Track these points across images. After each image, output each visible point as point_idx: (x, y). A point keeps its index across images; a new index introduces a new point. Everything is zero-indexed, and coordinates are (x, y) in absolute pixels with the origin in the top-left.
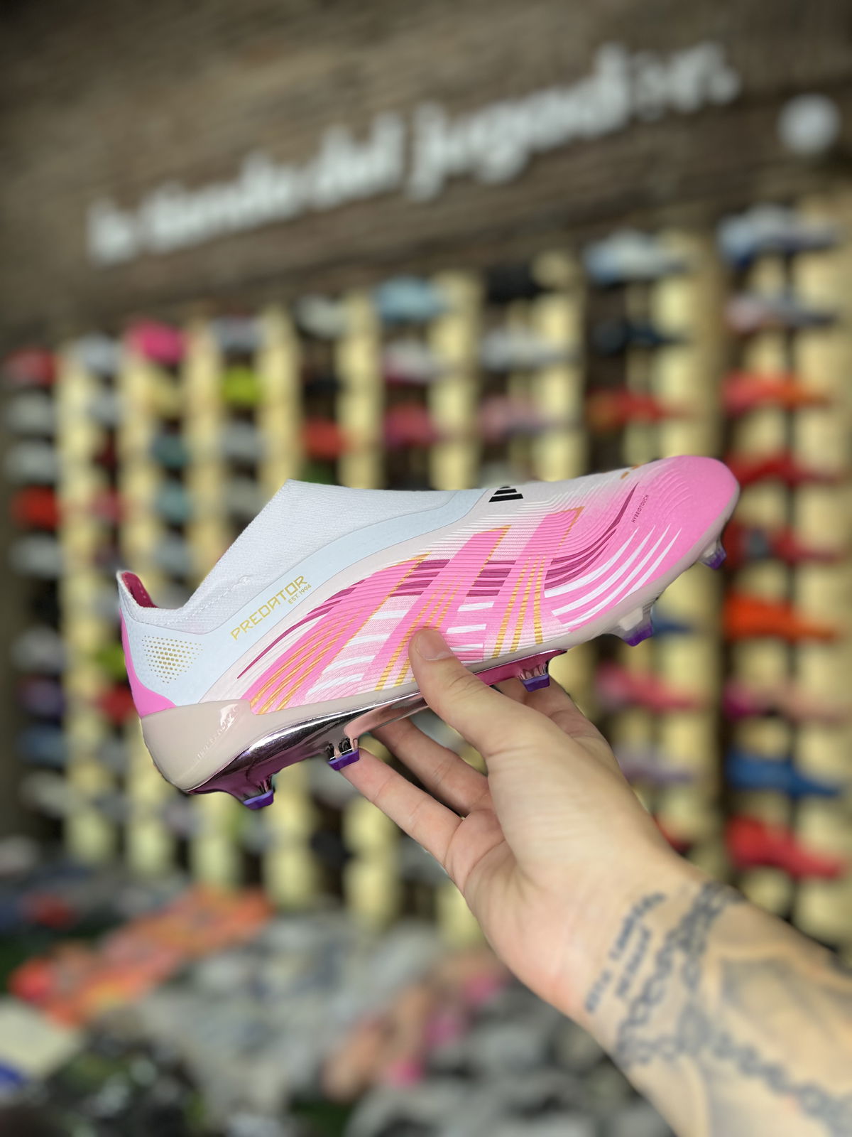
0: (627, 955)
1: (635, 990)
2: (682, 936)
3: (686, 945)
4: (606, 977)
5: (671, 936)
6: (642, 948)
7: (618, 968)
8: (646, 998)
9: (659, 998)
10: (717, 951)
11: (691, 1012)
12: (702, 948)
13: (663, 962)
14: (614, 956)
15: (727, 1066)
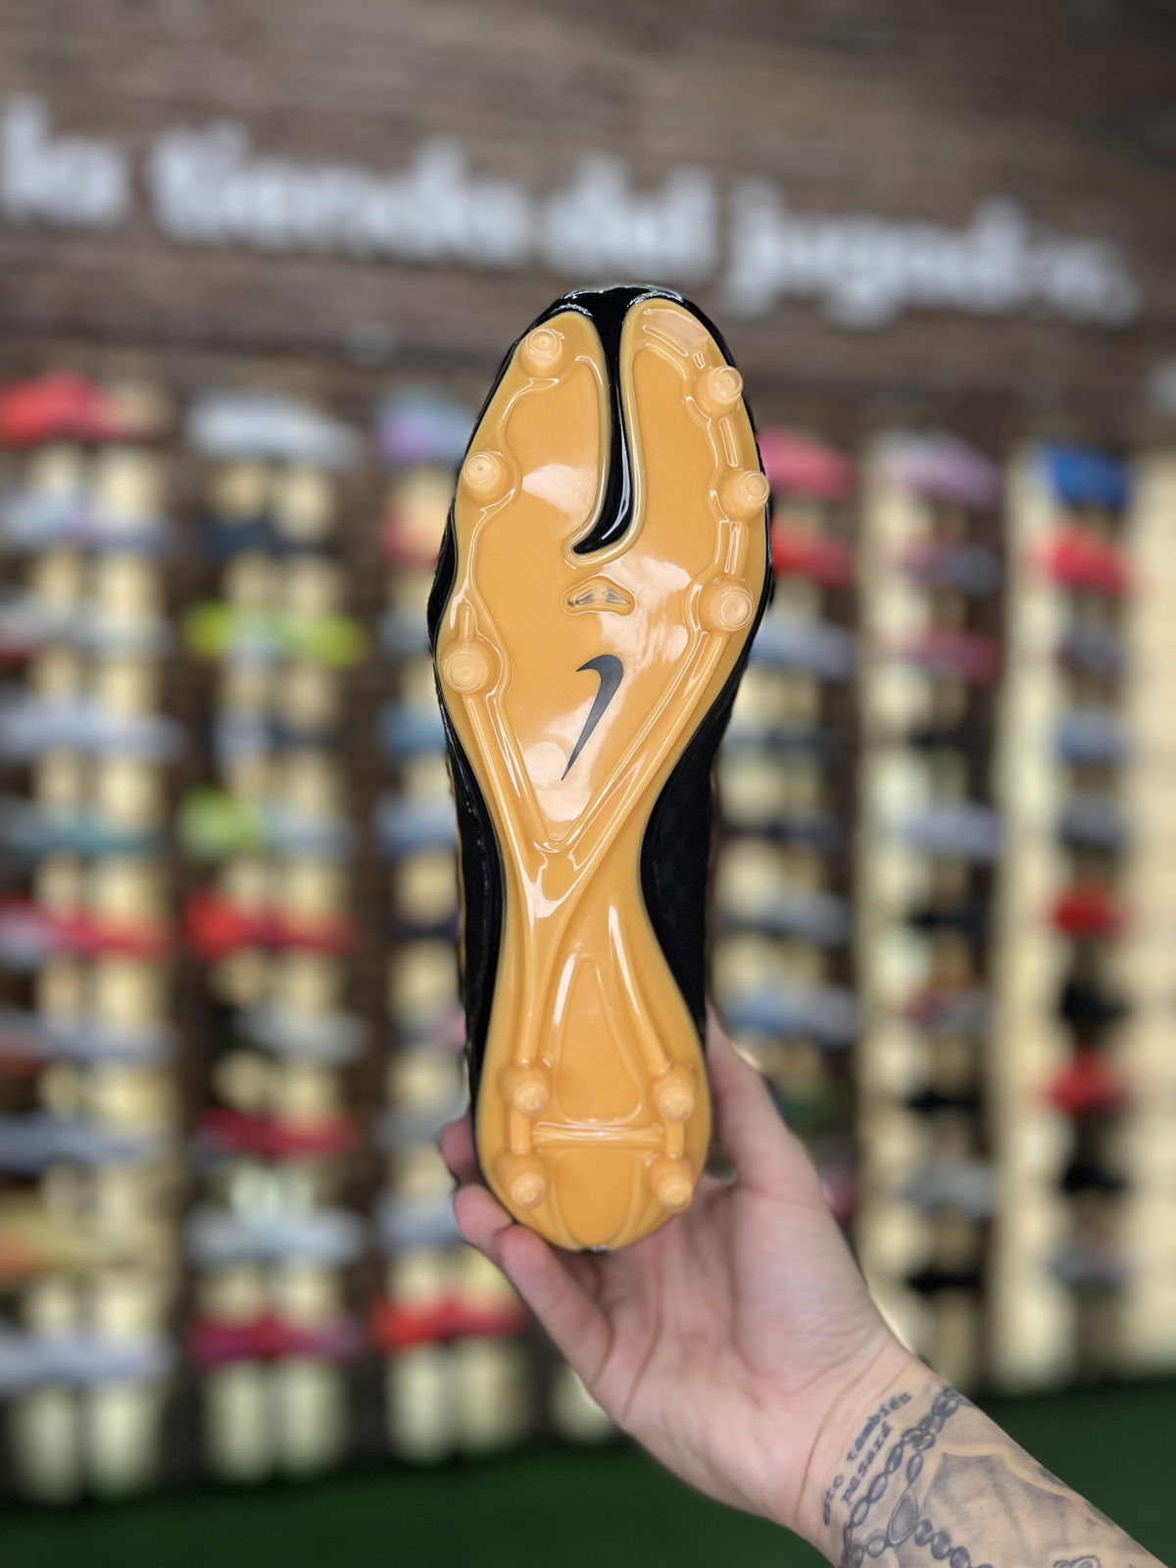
4: (838, 1481)
5: (908, 1432)
10: (945, 1446)
15: (924, 1552)
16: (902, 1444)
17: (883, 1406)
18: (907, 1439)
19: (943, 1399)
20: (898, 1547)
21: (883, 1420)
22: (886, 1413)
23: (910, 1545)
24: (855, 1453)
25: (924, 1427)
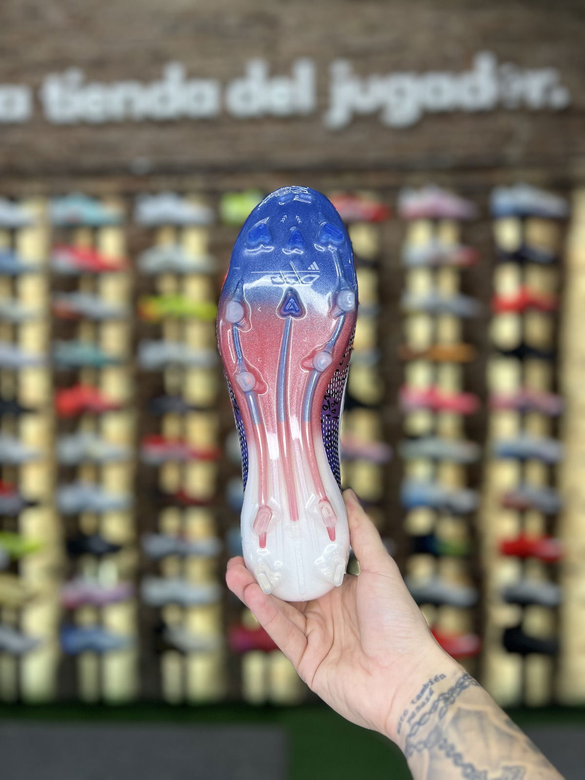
0: (419, 703)
1: (417, 719)
2: (447, 696)
3: (446, 700)
4: (406, 713)
5: (442, 695)
6: (428, 699)
7: (412, 708)
8: (419, 723)
9: (425, 723)
10: (459, 704)
11: (437, 730)
12: (453, 702)
13: (434, 707)
14: (413, 702)
15: (442, 753)
16: (438, 700)
17: (430, 679)
18: (441, 698)
19: (462, 680)
20: (430, 749)
21: (430, 686)
22: (432, 683)
23: (436, 749)
24: (415, 700)
25: (450, 693)
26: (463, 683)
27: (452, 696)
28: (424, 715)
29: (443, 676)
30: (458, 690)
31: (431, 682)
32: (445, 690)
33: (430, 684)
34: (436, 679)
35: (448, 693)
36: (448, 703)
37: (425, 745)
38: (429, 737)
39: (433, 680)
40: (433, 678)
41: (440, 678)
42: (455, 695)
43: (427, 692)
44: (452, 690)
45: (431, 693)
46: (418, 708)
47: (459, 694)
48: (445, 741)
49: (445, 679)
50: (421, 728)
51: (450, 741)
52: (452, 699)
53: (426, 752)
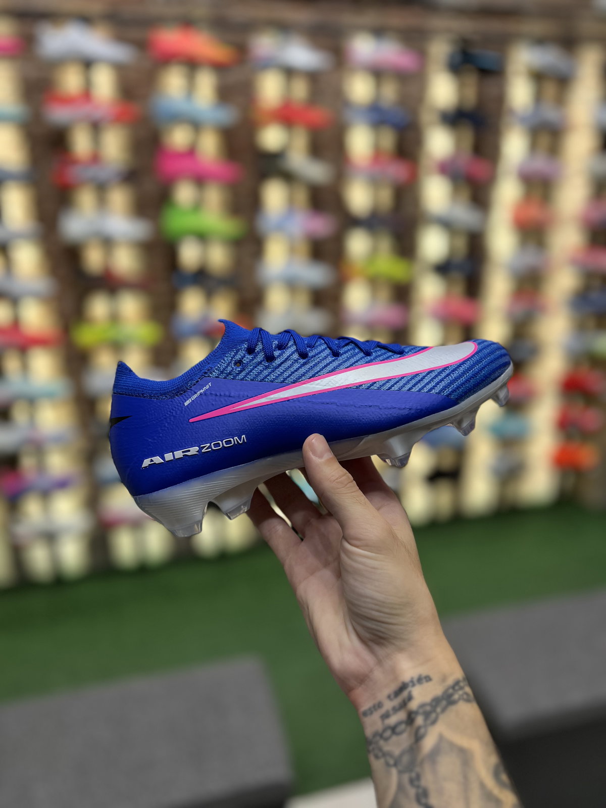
0: (396, 702)
1: (391, 721)
2: (428, 708)
3: (427, 715)
4: (379, 705)
5: (422, 706)
6: (405, 703)
7: (388, 705)
8: (394, 729)
9: (400, 734)
10: (442, 727)
11: (411, 752)
12: (434, 722)
14: (389, 697)
15: (412, 792)
17: (412, 678)
18: (421, 711)
19: (451, 691)
20: (400, 772)
21: (410, 689)
22: (414, 685)
23: (406, 778)
24: (392, 696)
25: (434, 704)
26: (451, 696)
27: (434, 710)
28: (400, 723)
29: (428, 679)
30: (444, 703)
31: (413, 683)
32: (428, 699)
33: (411, 684)
34: (420, 680)
35: (430, 704)
36: (429, 722)
37: (395, 765)
38: (401, 755)
39: (415, 680)
40: (416, 677)
41: (424, 680)
42: (439, 710)
43: (405, 694)
44: (436, 701)
45: (410, 698)
46: (396, 710)
47: (444, 710)
48: (418, 777)
49: (430, 684)
50: (394, 738)
51: (423, 783)
52: (433, 716)
53: (394, 772)
